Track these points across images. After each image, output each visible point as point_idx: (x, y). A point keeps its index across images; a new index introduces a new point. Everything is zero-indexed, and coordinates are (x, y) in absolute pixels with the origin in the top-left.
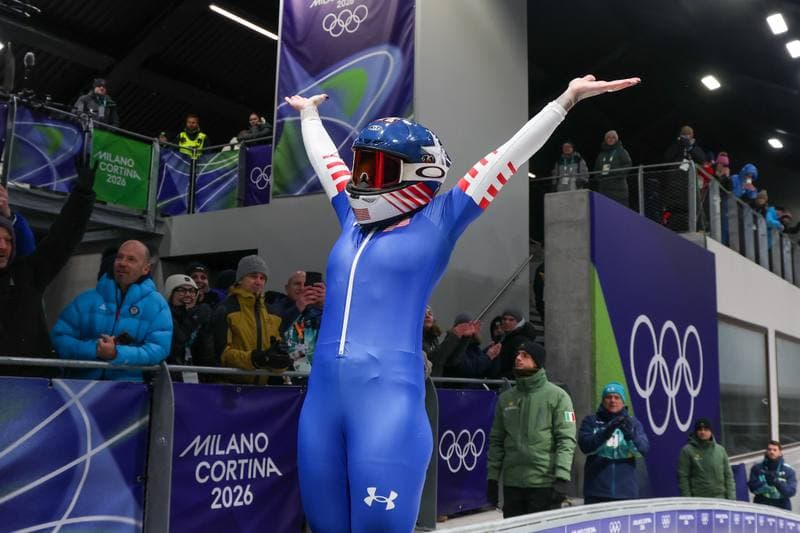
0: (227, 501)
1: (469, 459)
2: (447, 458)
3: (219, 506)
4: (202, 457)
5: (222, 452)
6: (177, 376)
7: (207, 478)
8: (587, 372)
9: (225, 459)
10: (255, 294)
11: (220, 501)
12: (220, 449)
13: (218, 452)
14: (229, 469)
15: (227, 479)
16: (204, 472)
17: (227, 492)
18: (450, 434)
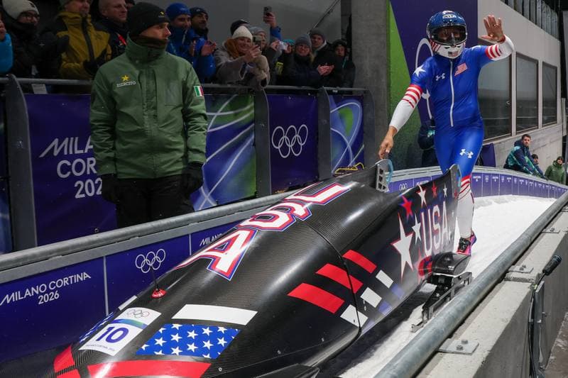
0: (90, 191)
1: (296, 147)
2: (279, 148)
3: (83, 196)
4: (61, 156)
5: (82, 152)
6: (27, 88)
7: (69, 173)
8: (384, 80)
9: (84, 157)
10: (81, 15)
11: (83, 192)
12: (78, 149)
13: (77, 152)
14: (89, 165)
15: (88, 173)
16: (65, 169)
17: (89, 184)
18: (280, 129)
